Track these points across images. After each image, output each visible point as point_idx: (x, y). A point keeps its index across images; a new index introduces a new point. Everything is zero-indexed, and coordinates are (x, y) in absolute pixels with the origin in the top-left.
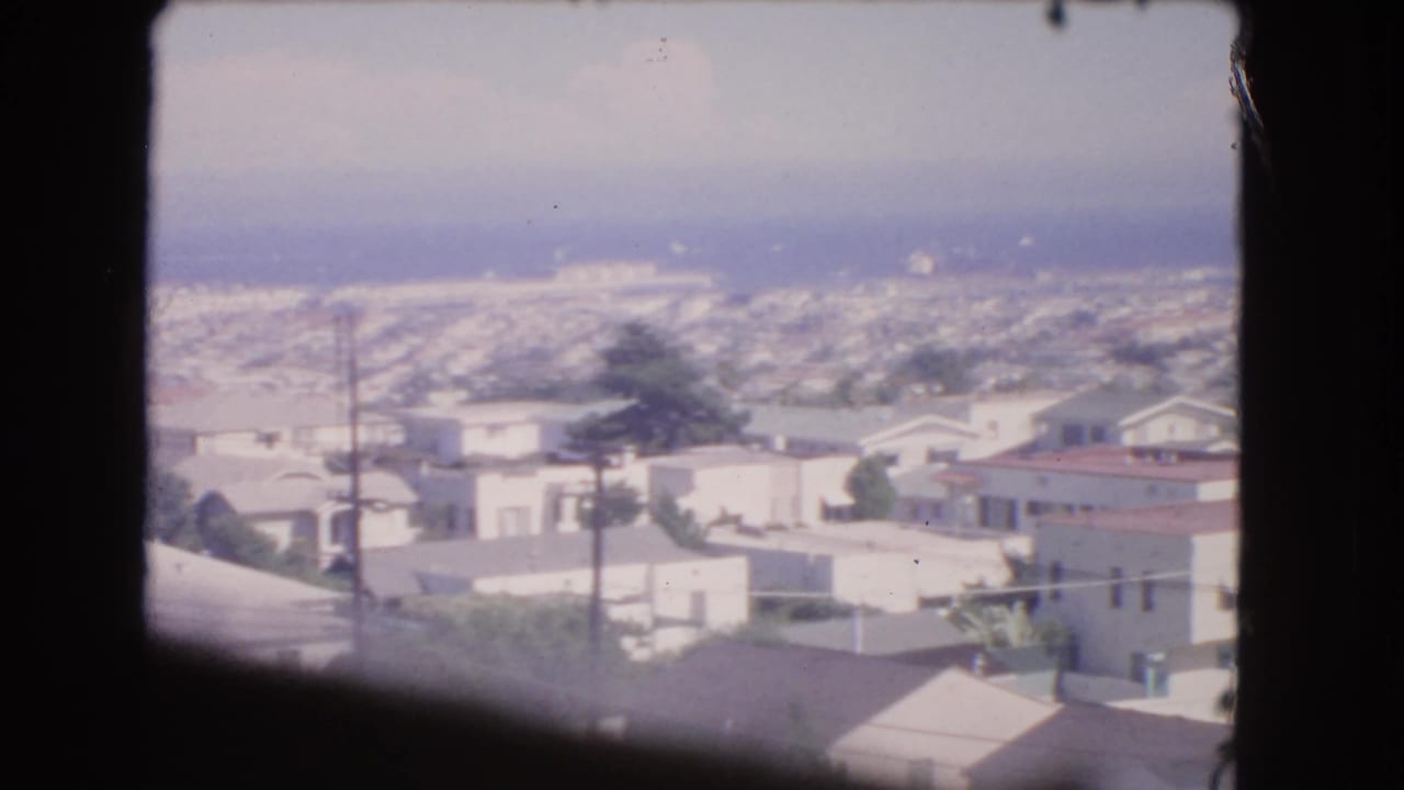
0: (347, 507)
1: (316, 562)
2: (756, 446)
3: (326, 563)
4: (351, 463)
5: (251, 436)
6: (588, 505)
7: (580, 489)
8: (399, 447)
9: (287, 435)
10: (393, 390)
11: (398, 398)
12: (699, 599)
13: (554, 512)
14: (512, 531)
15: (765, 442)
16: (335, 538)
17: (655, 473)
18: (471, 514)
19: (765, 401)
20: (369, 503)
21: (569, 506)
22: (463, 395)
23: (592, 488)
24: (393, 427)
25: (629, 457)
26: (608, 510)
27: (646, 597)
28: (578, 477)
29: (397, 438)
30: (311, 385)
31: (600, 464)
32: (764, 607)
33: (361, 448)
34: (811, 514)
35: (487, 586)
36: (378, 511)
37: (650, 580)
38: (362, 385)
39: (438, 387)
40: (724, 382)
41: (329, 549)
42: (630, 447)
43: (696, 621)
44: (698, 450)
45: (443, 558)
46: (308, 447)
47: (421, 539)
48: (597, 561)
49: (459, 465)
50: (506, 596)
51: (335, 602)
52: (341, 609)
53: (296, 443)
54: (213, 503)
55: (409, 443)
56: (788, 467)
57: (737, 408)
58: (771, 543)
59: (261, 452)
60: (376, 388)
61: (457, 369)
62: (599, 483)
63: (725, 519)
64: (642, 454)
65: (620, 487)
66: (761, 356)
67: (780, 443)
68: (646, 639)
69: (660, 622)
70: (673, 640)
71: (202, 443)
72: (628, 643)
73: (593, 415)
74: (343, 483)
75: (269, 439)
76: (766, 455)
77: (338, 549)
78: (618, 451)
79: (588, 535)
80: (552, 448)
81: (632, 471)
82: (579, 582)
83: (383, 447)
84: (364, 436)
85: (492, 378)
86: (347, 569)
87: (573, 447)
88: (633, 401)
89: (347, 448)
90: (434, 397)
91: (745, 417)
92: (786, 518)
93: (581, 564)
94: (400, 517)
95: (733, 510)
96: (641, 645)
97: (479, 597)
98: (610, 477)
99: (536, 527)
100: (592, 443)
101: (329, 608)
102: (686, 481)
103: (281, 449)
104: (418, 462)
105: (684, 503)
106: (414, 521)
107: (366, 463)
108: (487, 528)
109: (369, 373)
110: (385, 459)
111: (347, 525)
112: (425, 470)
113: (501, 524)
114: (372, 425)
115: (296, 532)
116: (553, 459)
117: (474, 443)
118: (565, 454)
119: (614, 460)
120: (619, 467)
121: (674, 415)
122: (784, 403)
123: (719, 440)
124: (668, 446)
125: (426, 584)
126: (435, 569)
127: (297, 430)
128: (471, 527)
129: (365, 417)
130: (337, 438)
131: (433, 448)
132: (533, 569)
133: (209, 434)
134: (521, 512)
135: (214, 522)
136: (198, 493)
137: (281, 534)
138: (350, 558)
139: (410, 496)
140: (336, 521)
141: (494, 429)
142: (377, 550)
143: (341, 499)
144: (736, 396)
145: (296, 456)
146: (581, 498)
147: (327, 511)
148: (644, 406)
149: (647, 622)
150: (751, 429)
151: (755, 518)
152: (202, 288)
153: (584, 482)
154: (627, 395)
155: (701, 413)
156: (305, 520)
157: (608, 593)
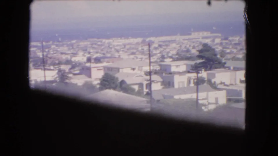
0: (149, 82)
1: (143, 93)
2: (227, 69)
3: (145, 93)
4: (149, 73)
5: (130, 69)
6: (195, 81)
7: (194, 78)
8: (159, 70)
9: (137, 68)
10: (157, 59)
11: (158, 60)
12: (217, 99)
13: (189, 82)
14: (181, 86)
15: (229, 68)
16: (147, 88)
17: (208, 74)
18: (173, 83)
19: (229, 60)
20: (153, 81)
21: (192, 81)
22: (171, 60)
23: (196, 77)
24: (158, 66)
25: (203, 71)
26: (199, 82)
27: (207, 99)
28: (193, 75)
29: (158, 68)
30: (142, 58)
31: (198, 73)
32: (229, 100)
33: (151, 70)
34: (238, 82)
35: (176, 97)
36: (155, 83)
37: (207, 95)
38: (152, 58)
39: (166, 58)
40: (221, 56)
41: (145, 90)
42: (203, 69)
43: (217, 103)
44: (216, 70)
45: (168, 92)
46: (141, 70)
47: (163, 88)
48: (197, 92)
49: (171, 73)
50: (180, 99)
51: (147, 101)
52: (148, 102)
53: (139, 70)
54: (123, 82)
55: (161, 69)
56: (233, 73)
57: (223, 61)
58: (231, 88)
59: (132, 72)
60: (154, 59)
61: (170, 55)
62: (197, 76)
63: (221, 83)
64: (205, 71)
65: (201, 77)
66: (228, 51)
67: (232, 68)
68: (207, 107)
69: (209, 104)
70: (212, 107)
71: (120, 70)
72: (203, 108)
73: (196, 63)
74: (148, 77)
75: (134, 69)
76: (229, 70)
77: (147, 90)
78: (201, 70)
79: (196, 87)
80: (189, 70)
81: (204, 74)
82: (194, 96)
83: (156, 70)
84: (152, 68)
85: (177, 56)
86: (149, 94)
87: (192, 70)
88: (204, 60)
89: (149, 70)
90: (166, 60)
91: (225, 63)
92: (233, 83)
93: (194, 92)
94: (159, 84)
95: (223, 82)
96: (206, 108)
97: (175, 99)
98: (200, 75)
99: (186, 85)
100: (196, 69)
101: (146, 102)
102: (214, 76)
103: (136, 71)
104: (163, 73)
105: (213, 80)
106: (162, 85)
107: (152, 73)
108: (176, 86)
109: (153, 56)
110: (156, 73)
111: (149, 86)
112: (164, 75)
113: (179, 85)
114: (153, 66)
115: (139, 87)
116: (189, 72)
117: (173, 69)
118: (191, 71)
119: (200, 72)
120: (201, 73)
121: (211, 63)
122: (232, 60)
123: (220, 68)
124: (211, 69)
125: (164, 97)
126: (166, 94)
127: (139, 67)
128: (173, 86)
129: (152, 64)
130: (147, 69)
131: (165, 70)
132: (185, 93)
133: (122, 68)
134: (183, 82)
135: (123, 86)
136: (120, 80)
137: (136, 88)
138: (150, 92)
139: (161, 80)
140: (147, 85)
141: (177, 66)
142: (155, 90)
143: (148, 80)
144: (224, 59)
145: (139, 72)
146: (194, 79)
147: (145, 83)
148: (206, 61)
149: (207, 104)
150: (226, 65)
151: (227, 83)
152: (123, 38)
153: (195, 76)
154: (203, 59)
155: (217, 62)
156: (141, 85)
157: (199, 98)
